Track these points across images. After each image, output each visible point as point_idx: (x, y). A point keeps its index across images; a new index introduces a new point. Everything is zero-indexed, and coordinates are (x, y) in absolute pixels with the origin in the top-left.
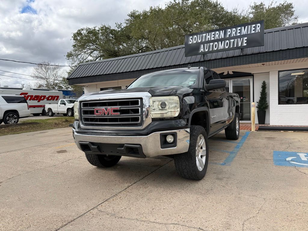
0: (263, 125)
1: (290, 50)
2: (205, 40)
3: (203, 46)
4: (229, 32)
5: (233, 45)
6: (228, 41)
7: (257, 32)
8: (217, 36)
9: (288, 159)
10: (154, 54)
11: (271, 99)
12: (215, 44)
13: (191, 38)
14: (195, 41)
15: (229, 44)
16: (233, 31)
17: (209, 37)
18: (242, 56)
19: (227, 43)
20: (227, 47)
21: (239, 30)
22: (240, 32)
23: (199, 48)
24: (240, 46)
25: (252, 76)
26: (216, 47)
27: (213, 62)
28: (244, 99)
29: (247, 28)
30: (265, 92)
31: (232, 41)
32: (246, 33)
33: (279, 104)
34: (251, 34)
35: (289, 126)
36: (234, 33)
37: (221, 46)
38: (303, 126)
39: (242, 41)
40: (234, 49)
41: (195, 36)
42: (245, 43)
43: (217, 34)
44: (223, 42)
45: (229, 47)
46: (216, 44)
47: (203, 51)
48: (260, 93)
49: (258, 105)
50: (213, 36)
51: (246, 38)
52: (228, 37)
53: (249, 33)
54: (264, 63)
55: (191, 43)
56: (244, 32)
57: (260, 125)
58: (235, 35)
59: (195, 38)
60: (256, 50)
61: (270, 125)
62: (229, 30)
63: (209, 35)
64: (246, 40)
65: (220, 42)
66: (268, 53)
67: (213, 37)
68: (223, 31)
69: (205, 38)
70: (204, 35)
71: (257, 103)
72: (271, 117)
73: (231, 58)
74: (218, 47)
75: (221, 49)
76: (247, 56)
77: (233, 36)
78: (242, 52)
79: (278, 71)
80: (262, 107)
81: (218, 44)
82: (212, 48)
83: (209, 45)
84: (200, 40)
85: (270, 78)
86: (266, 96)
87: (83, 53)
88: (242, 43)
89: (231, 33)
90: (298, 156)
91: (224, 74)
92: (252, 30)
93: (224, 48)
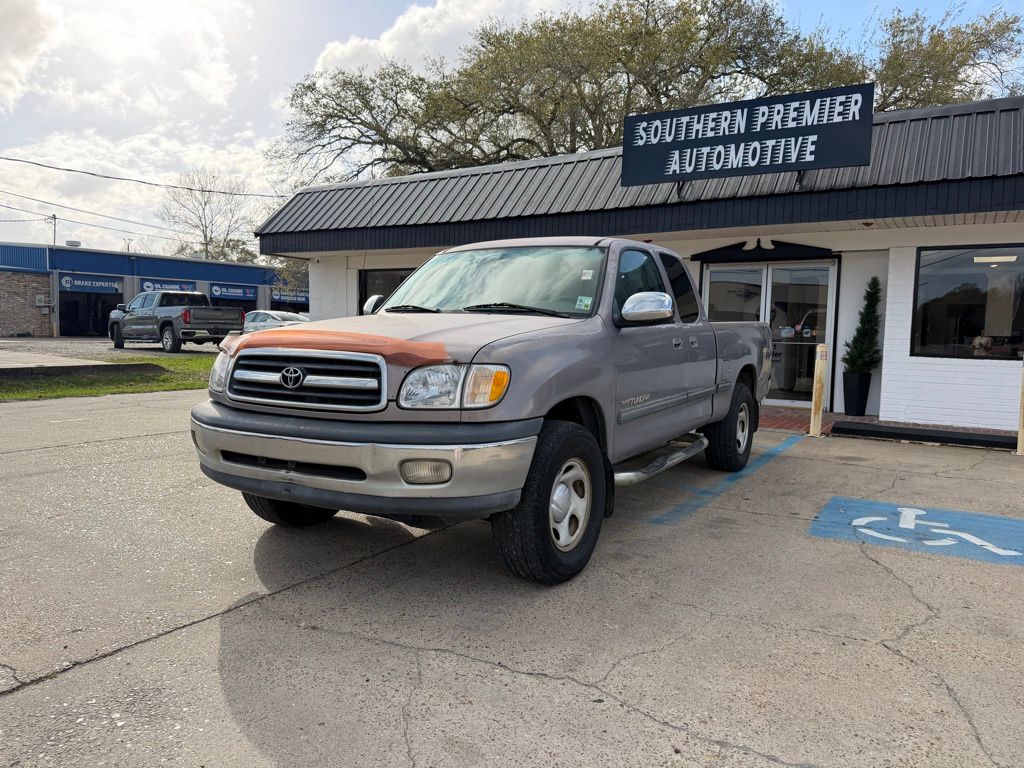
0: (858, 419)
2: (686, 137)
3: (680, 156)
4: (764, 114)
5: (772, 157)
6: (756, 144)
7: (850, 119)
8: (724, 125)
9: (855, 522)
10: (531, 171)
11: (887, 336)
12: (716, 152)
13: (644, 129)
14: (655, 136)
15: (761, 155)
16: (776, 112)
17: (700, 127)
18: (797, 193)
19: (755, 149)
20: (753, 164)
21: (795, 109)
22: (798, 116)
23: (665, 160)
24: (794, 160)
25: (837, 260)
26: (718, 163)
27: (705, 207)
28: (805, 330)
29: (821, 105)
30: (874, 312)
31: (771, 143)
32: (815, 123)
33: (911, 355)
34: (832, 126)
35: (938, 426)
36: (777, 118)
37: (735, 160)
38: (984, 430)
39: (801, 147)
40: (774, 169)
41: (658, 123)
42: (811, 153)
43: (726, 118)
44: (743, 145)
45: (759, 162)
46: (720, 152)
47: (678, 172)
48: (859, 317)
49: (848, 353)
50: (712, 125)
51: (814, 138)
52: (758, 129)
53: (825, 122)
54: (869, 221)
55: (641, 143)
56: (810, 117)
57: (849, 419)
58: (780, 127)
59: (657, 127)
60: (844, 176)
61: (881, 419)
62: (764, 109)
63: (698, 122)
64: (813, 143)
65: (733, 146)
66: (880, 190)
67: (712, 129)
68: (746, 110)
69: (687, 129)
70: (685, 119)
71: (847, 345)
72: (883, 395)
73: (765, 200)
74: (724, 162)
75: (735, 166)
76: (813, 196)
77: (774, 128)
78: (801, 183)
79: (915, 249)
80: (860, 362)
81: (726, 151)
82: (707, 164)
83: (697, 155)
84: (670, 135)
85: (890, 269)
86: (876, 325)
87: (316, 150)
88: (800, 151)
89: (768, 119)
90: (898, 514)
91: (747, 248)
92: (836, 114)
93: (743, 164)
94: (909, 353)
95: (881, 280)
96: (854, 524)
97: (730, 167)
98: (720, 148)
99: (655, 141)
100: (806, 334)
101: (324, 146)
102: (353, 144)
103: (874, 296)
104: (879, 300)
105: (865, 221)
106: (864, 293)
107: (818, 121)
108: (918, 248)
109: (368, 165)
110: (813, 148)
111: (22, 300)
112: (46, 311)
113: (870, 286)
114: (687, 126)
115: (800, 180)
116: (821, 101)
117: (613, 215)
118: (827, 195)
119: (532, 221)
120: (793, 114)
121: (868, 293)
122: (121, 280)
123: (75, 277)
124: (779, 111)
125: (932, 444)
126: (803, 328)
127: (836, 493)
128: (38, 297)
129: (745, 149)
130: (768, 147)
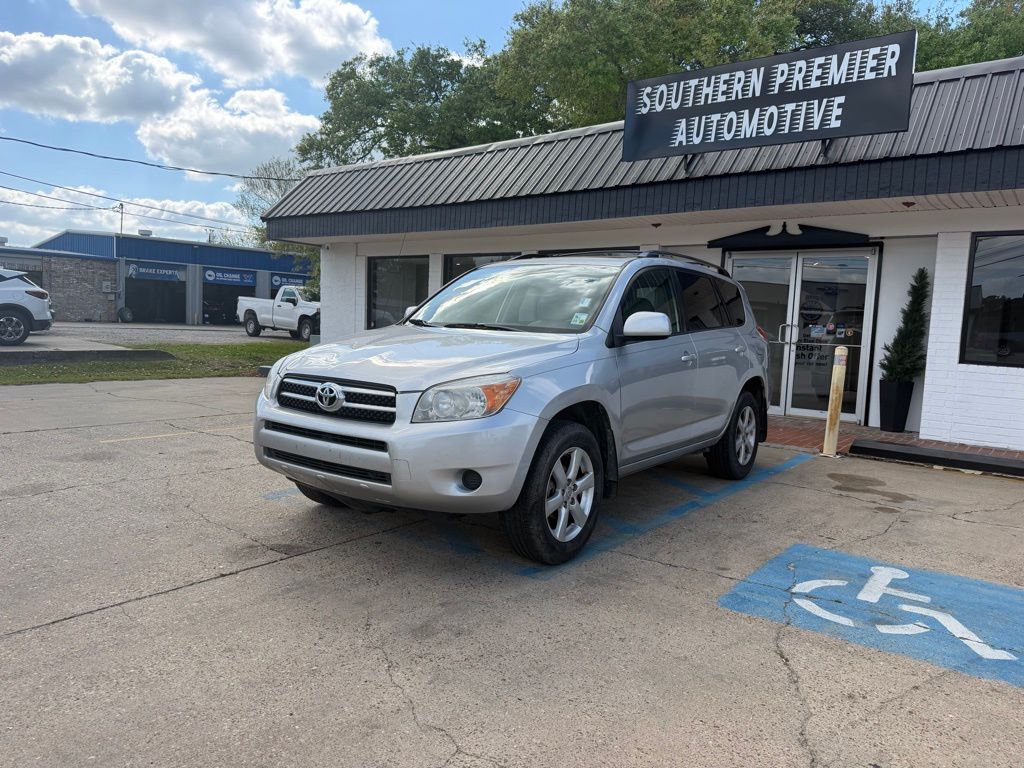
2: (694, 102)
3: (687, 125)
4: (783, 73)
5: (791, 124)
6: (773, 109)
7: (886, 75)
8: (737, 87)
9: (799, 587)
12: (728, 119)
13: (648, 95)
14: (660, 104)
15: (779, 121)
16: (797, 70)
17: (710, 90)
18: (821, 166)
19: (772, 115)
20: (769, 132)
21: (820, 66)
22: (823, 74)
23: (670, 132)
24: (816, 127)
25: (877, 249)
26: (729, 132)
27: (715, 184)
28: (839, 330)
29: (850, 60)
30: (920, 310)
31: (790, 107)
32: (843, 81)
34: (862, 85)
36: (798, 77)
37: (749, 126)
39: (825, 111)
40: (793, 137)
41: (663, 87)
42: (837, 118)
43: (740, 80)
44: (758, 110)
45: (776, 130)
46: (731, 120)
47: (684, 144)
48: (901, 315)
49: (887, 358)
50: (723, 87)
51: (841, 99)
52: (776, 92)
53: (855, 80)
54: (909, 199)
55: (644, 111)
56: (837, 75)
58: (801, 88)
59: (662, 92)
60: (881, 145)
61: (921, 437)
62: (784, 67)
63: (708, 85)
64: (839, 106)
65: (747, 112)
66: (920, 161)
67: (724, 93)
68: (762, 69)
69: (695, 94)
70: (693, 83)
71: (887, 348)
72: (925, 408)
73: (783, 175)
74: (736, 131)
75: (748, 136)
76: (839, 169)
77: (794, 89)
78: (825, 155)
79: (969, 236)
80: (900, 368)
81: (738, 118)
82: (716, 134)
83: (706, 123)
84: (676, 101)
85: (939, 258)
86: (923, 325)
88: (824, 116)
89: (788, 79)
90: (866, 576)
91: (771, 233)
92: (868, 69)
93: (757, 133)
94: (957, 359)
95: (929, 272)
96: (794, 590)
97: (742, 137)
98: (732, 115)
99: (659, 108)
100: (840, 334)
103: (920, 292)
104: (926, 297)
105: (904, 199)
106: (909, 288)
107: (847, 79)
108: (973, 233)
110: (839, 112)
111: (90, 286)
112: (112, 297)
113: (916, 279)
114: (696, 90)
115: (825, 150)
116: (851, 55)
117: (613, 194)
118: (855, 167)
119: (529, 201)
121: (913, 287)
122: (185, 267)
123: (140, 265)
124: (801, 69)
125: (972, 472)
126: (836, 327)
127: (801, 538)
128: (105, 284)
129: (760, 115)
130: (786, 112)
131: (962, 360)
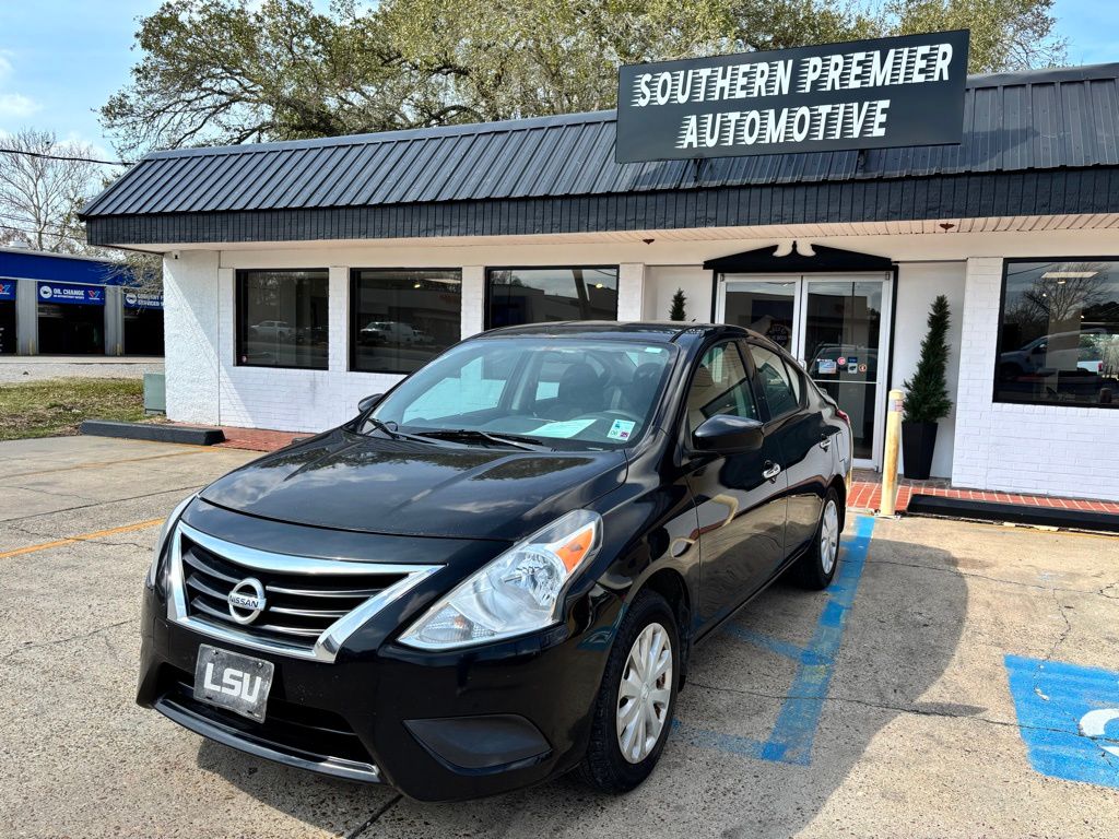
1: (1071, 175)
2: (706, 97)
3: (698, 123)
4: (815, 68)
5: (826, 130)
6: (804, 110)
7: (936, 78)
8: (760, 82)
10: (483, 138)
11: (962, 375)
12: (749, 119)
13: (647, 83)
14: (663, 95)
15: (811, 126)
16: (833, 66)
17: (726, 83)
18: (860, 181)
19: (803, 117)
20: (799, 137)
21: (859, 63)
22: (863, 72)
23: (677, 129)
24: (856, 135)
25: (892, 273)
26: (751, 134)
27: (733, 195)
28: (851, 365)
29: (895, 58)
30: (941, 342)
31: (825, 109)
32: (887, 83)
34: (910, 88)
36: (834, 75)
37: (775, 132)
39: (867, 116)
40: (829, 146)
41: (666, 76)
42: (881, 125)
43: (763, 73)
44: (785, 111)
45: (808, 136)
46: (753, 120)
47: (695, 145)
48: (921, 348)
49: (909, 396)
50: (742, 81)
51: (885, 104)
52: (808, 90)
53: (901, 82)
54: (950, 221)
55: (643, 103)
56: (880, 75)
58: (837, 87)
59: (665, 82)
61: (954, 485)
62: (816, 61)
63: (724, 77)
64: (883, 111)
65: (772, 112)
67: (743, 88)
68: (790, 62)
69: (707, 87)
70: (705, 72)
71: (907, 386)
72: (956, 453)
73: (815, 189)
74: (760, 134)
75: (774, 141)
76: (882, 185)
77: (829, 88)
78: (864, 168)
79: (1001, 262)
80: (925, 408)
81: (762, 119)
82: (735, 136)
83: (722, 122)
84: (683, 93)
85: (969, 287)
86: (944, 360)
87: (179, 106)
88: (865, 122)
89: (821, 76)
91: (779, 253)
92: (916, 71)
93: (786, 138)
94: (991, 399)
97: (767, 141)
98: (754, 114)
99: (662, 101)
100: (852, 368)
101: (189, 102)
102: (232, 101)
104: (947, 327)
105: (944, 221)
107: (892, 80)
108: (1007, 259)
109: (253, 131)
110: (883, 118)
113: (935, 308)
114: (708, 81)
115: (863, 162)
116: (896, 53)
117: (603, 202)
118: (900, 184)
119: (488, 206)
120: (857, 70)
121: (932, 317)
124: (836, 65)
125: (1046, 528)
126: (847, 363)
129: (789, 117)
130: (820, 115)
131: (996, 399)
